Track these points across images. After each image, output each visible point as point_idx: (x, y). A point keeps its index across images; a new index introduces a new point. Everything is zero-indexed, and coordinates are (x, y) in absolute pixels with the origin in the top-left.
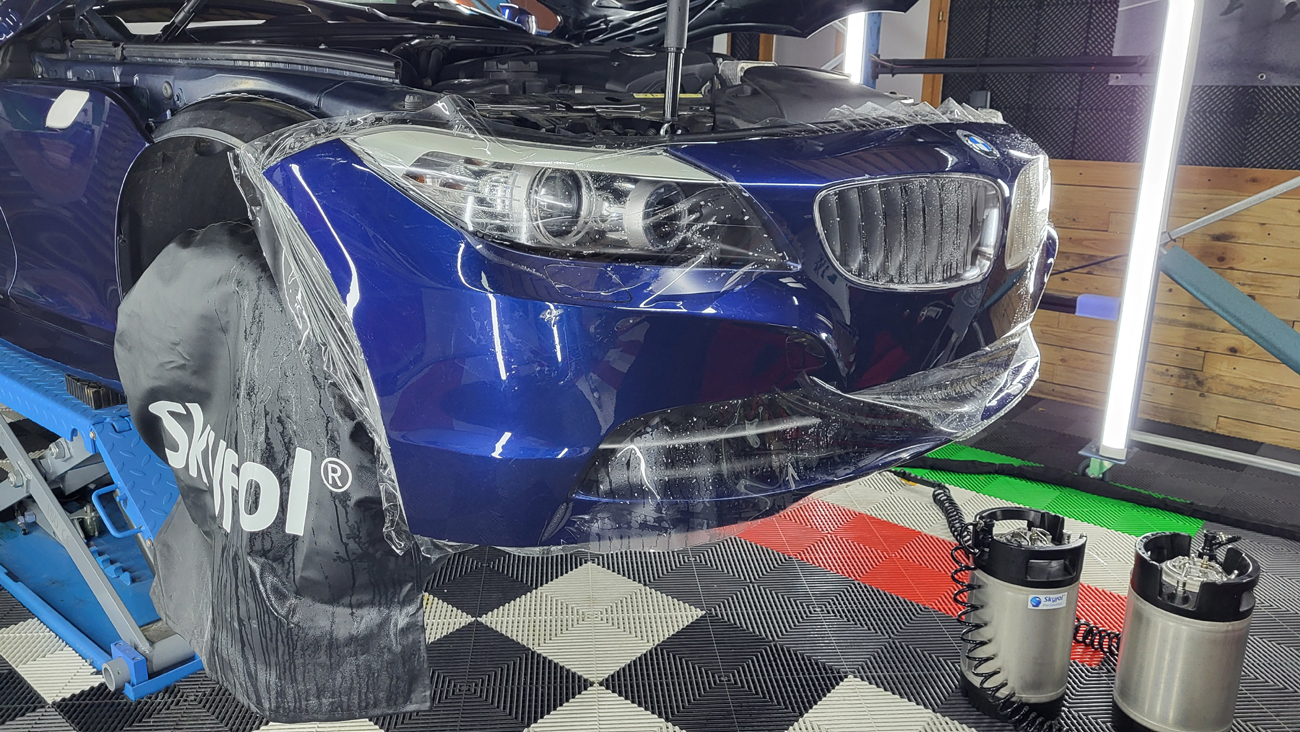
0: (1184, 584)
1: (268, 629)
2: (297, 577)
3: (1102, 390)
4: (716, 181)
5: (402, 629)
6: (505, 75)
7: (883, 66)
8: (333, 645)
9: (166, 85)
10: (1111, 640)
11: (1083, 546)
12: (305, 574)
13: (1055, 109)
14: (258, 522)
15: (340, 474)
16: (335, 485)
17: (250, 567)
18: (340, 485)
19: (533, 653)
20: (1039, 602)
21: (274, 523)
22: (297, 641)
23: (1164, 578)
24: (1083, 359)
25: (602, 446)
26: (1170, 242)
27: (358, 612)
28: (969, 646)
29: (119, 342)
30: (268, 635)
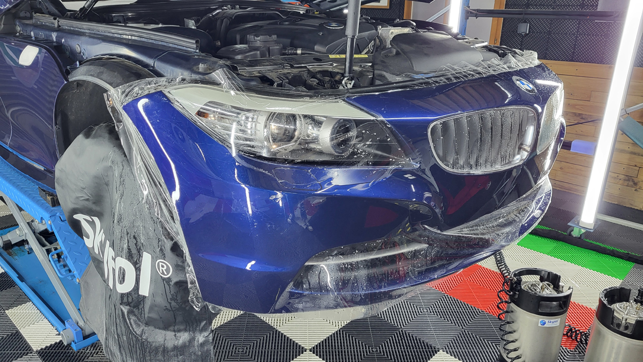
0: (626, 320)
1: (132, 342)
2: (146, 316)
3: (584, 185)
4: (372, 118)
5: (201, 344)
6: (258, 44)
7: (471, 13)
8: (165, 350)
9: (77, 45)
10: (582, 336)
11: (571, 294)
12: (150, 315)
13: (565, 34)
14: (126, 288)
15: (166, 268)
16: (163, 273)
17: (122, 310)
18: (166, 274)
19: (276, 331)
20: (545, 323)
21: (133, 289)
22: (146, 348)
23: (615, 314)
24: (572, 168)
25: (307, 264)
26: (626, 114)
27: (178, 334)
28: (505, 343)
29: (57, 183)
30: (132, 345)
